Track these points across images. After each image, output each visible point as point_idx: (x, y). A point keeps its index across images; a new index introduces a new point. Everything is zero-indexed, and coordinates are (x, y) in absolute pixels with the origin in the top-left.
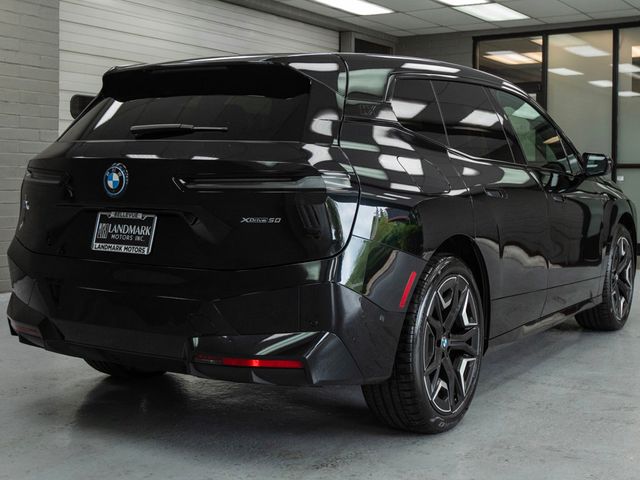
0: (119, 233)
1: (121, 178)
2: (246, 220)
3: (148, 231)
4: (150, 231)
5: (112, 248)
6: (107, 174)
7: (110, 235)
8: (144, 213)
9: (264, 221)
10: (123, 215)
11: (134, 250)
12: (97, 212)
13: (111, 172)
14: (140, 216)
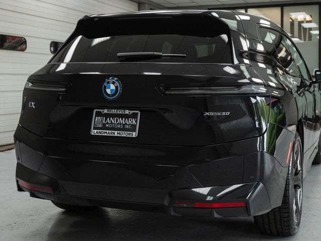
0: (112, 123)
1: (117, 87)
2: (208, 114)
3: (134, 122)
4: (136, 122)
5: (108, 133)
6: (105, 84)
7: (104, 125)
8: (130, 110)
9: (219, 114)
10: (114, 111)
11: (124, 134)
12: (93, 109)
13: (108, 83)
14: (127, 112)
